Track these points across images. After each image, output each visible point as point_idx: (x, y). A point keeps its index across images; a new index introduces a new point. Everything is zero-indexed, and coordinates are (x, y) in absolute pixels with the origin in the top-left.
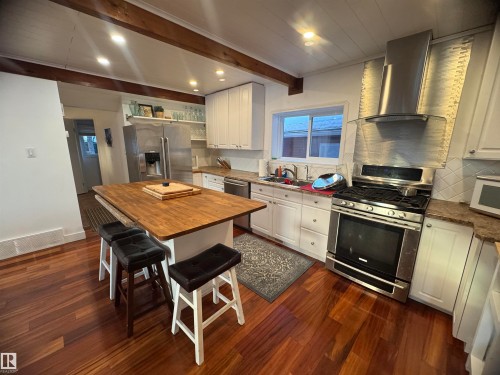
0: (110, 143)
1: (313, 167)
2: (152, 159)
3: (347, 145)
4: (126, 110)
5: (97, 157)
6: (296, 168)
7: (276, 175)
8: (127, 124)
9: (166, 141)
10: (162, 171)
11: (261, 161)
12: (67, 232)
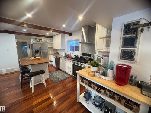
0: (29, 48)
1: (74, 54)
2: (37, 52)
3: (80, 49)
4: (32, 40)
5: (27, 51)
6: (71, 54)
7: (67, 55)
8: (32, 43)
9: (40, 47)
10: (40, 55)
11: (63, 52)
12: (15, 69)
